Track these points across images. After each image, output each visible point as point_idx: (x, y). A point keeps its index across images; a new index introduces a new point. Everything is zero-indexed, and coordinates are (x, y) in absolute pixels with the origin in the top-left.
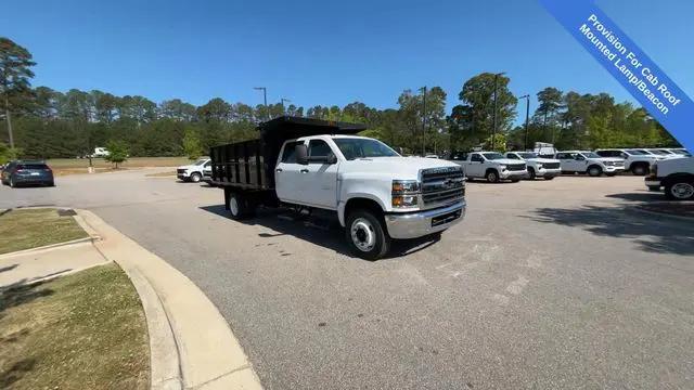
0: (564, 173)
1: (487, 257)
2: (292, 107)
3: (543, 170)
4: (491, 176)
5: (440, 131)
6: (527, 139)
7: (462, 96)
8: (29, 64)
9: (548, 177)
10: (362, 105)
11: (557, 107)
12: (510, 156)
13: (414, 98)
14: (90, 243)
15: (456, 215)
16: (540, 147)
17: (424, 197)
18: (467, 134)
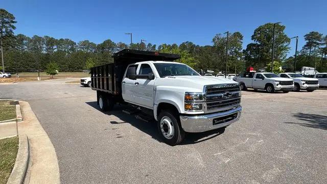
0: (321, 87)
1: (253, 148)
2: (150, 45)
3: (306, 85)
4: (269, 89)
5: (239, 59)
6: (296, 65)
7: (253, 38)
8: (13, 22)
9: (310, 90)
10: (191, 43)
11: (318, 44)
12: (283, 76)
13: (223, 39)
14: (15, 122)
15: (233, 117)
16: (305, 70)
17: (208, 104)
18: (256, 61)
